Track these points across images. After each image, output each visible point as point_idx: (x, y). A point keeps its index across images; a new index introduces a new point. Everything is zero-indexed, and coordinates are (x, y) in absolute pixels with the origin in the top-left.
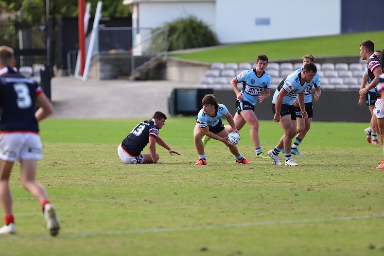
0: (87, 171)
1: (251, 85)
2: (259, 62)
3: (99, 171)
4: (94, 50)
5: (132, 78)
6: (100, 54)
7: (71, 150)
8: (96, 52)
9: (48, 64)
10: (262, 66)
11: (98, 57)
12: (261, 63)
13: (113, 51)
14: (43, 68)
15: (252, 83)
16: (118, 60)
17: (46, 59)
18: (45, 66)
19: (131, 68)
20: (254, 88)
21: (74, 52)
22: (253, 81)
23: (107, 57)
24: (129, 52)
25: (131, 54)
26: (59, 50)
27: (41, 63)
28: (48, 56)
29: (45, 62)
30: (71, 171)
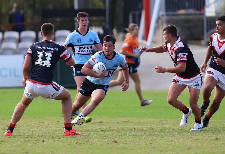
0: (151, 151)
1: (79, 44)
2: (80, 20)
3: (165, 151)
4: (160, 10)
5: (203, 42)
6: (167, 15)
7: (133, 127)
8: (163, 13)
9: (107, 26)
10: (84, 22)
11: (164, 18)
12: (83, 21)
13: (182, 12)
14: (101, 31)
15: (79, 42)
16: (187, 21)
17: (104, 21)
18: (104, 28)
19: (203, 31)
20: (83, 46)
21: (137, 13)
22: (79, 40)
23: (175, 18)
24: (202, 12)
25: (203, 14)
26: (119, 11)
27: (99, 26)
28: (107, 18)
29: (104, 24)
30: (133, 151)
